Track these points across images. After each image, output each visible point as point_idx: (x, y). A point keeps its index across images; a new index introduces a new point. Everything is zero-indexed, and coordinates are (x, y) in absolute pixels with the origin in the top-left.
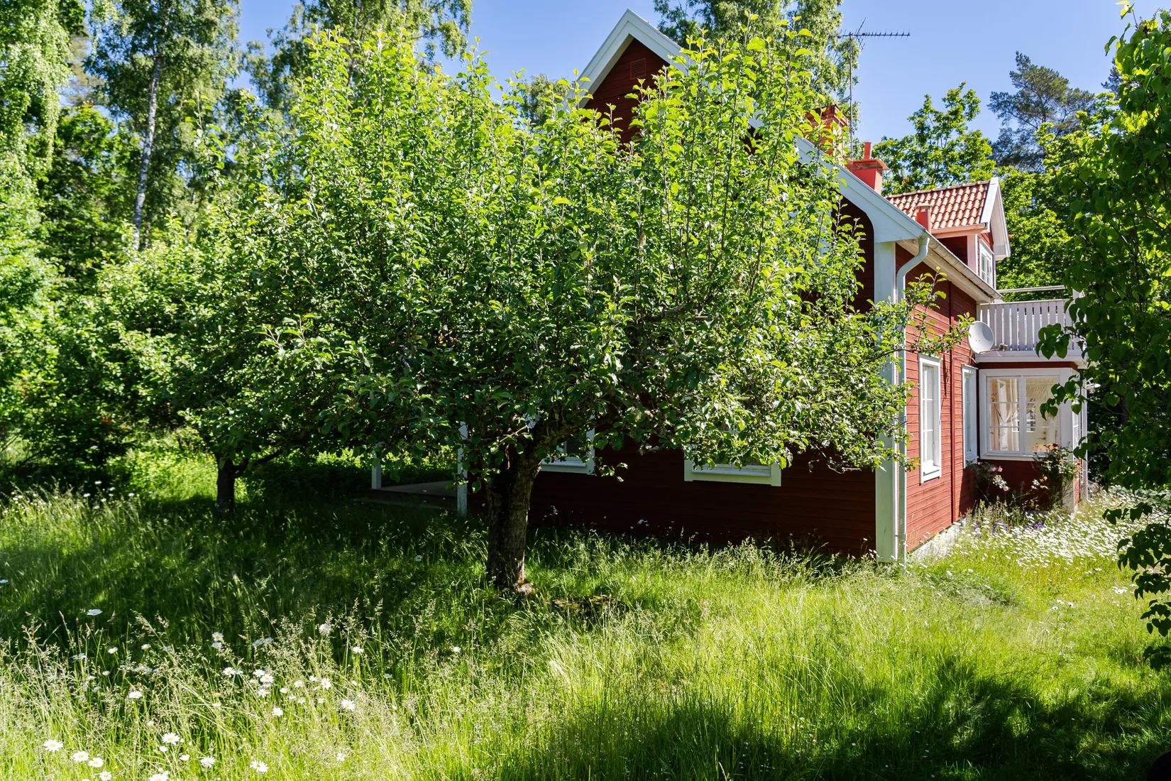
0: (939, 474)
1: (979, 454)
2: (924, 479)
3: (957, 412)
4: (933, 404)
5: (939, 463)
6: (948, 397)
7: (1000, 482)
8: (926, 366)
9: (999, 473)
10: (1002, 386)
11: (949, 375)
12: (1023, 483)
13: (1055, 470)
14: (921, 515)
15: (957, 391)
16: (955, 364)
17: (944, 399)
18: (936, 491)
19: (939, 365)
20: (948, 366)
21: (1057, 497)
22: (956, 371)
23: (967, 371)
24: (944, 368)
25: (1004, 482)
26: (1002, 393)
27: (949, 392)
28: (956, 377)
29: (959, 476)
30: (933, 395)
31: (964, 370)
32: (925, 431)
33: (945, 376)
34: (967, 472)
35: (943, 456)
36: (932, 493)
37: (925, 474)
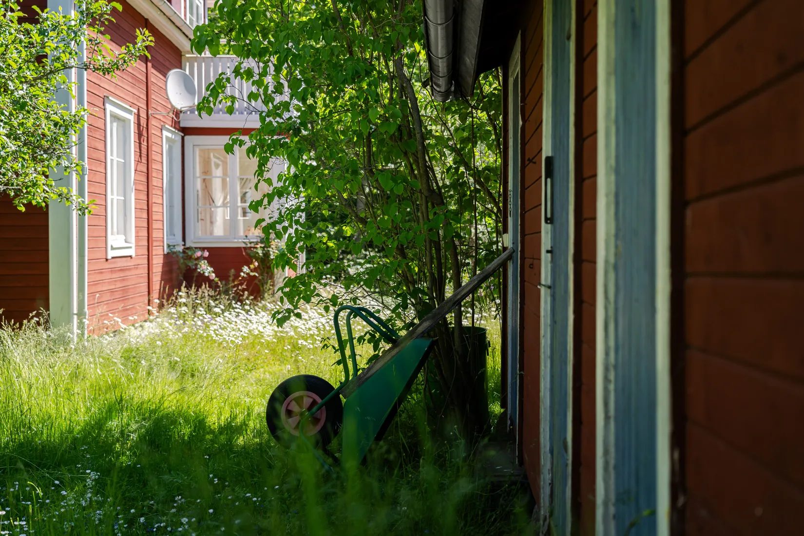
0: (132, 252)
1: (184, 239)
2: (111, 254)
3: (155, 182)
4: (125, 166)
5: (133, 239)
6: (144, 160)
7: (206, 269)
8: (115, 117)
9: (205, 258)
10: (217, 166)
11: (145, 133)
12: (233, 271)
13: (267, 255)
14: (107, 297)
15: (154, 156)
16: (153, 122)
17: (138, 162)
18: (128, 273)
19: (132, 118)
20: (143, 122)
21: (268, 286)
22: (153, 131)
23: (170, 135)
24: (139, 124)
25: (210, 269)
26: (218, 172)
27: (145, 155)
28: (153, 139)
29: (158, 262)
30: (125, 154)
31: (165, 133)
32: (114, 197)
33: (140, 134)
34: (170, 259)
35: (137, 232)
36: (122, 274)
37: (113, 248)
